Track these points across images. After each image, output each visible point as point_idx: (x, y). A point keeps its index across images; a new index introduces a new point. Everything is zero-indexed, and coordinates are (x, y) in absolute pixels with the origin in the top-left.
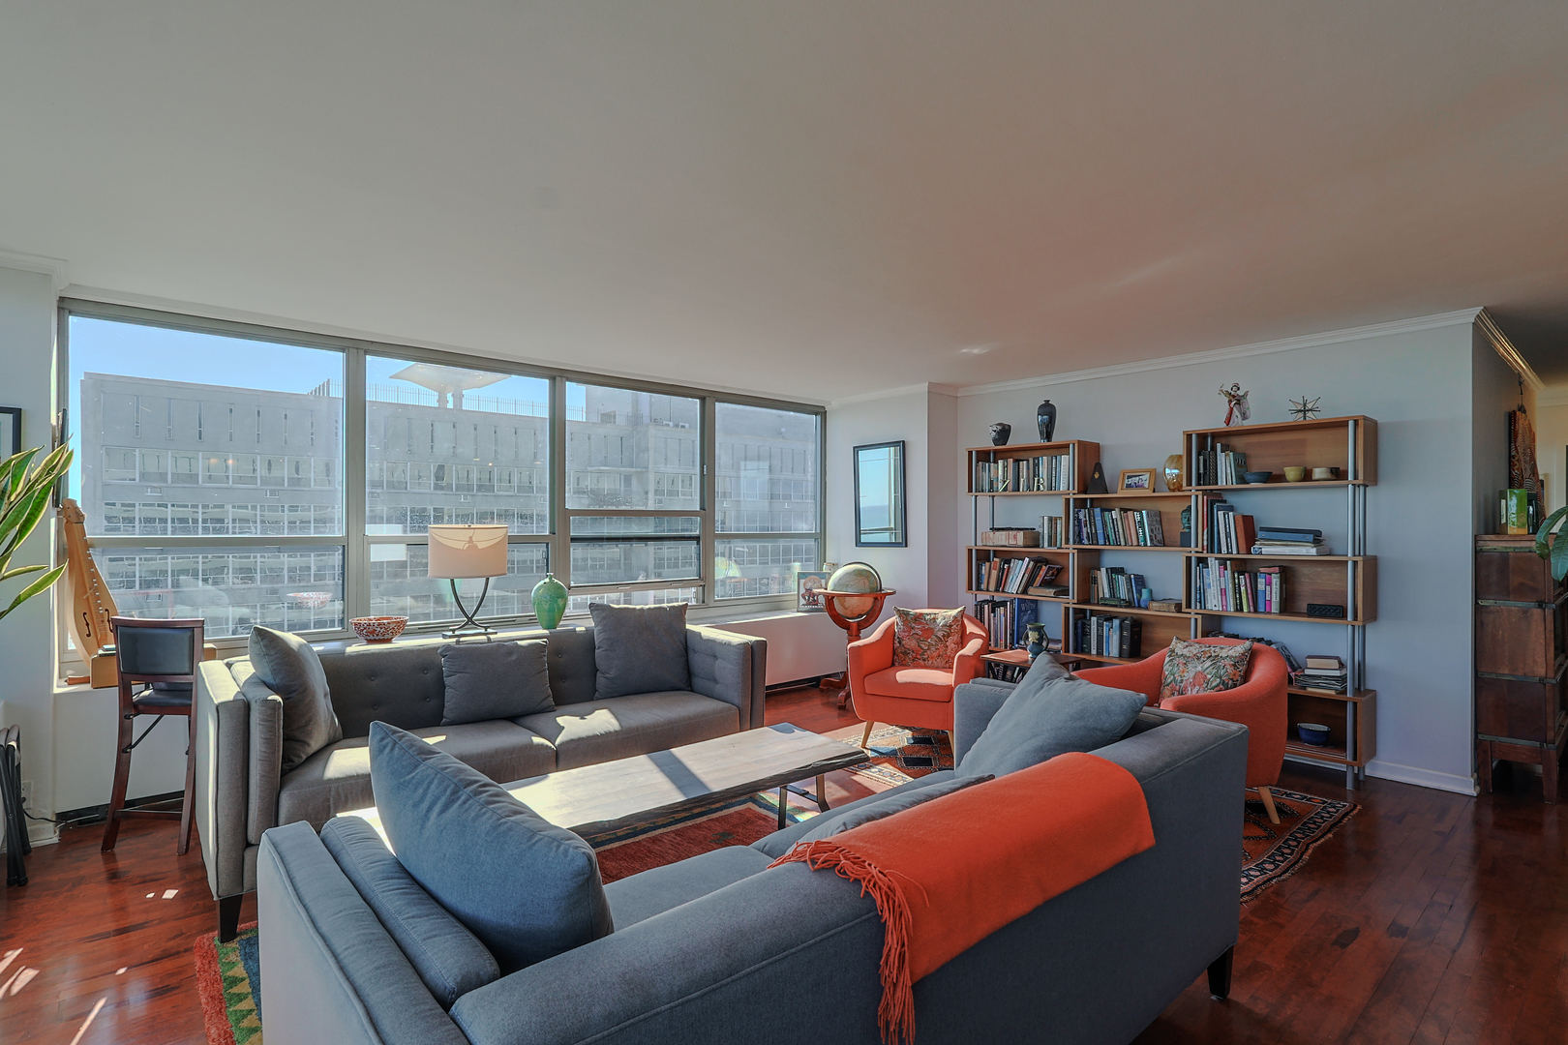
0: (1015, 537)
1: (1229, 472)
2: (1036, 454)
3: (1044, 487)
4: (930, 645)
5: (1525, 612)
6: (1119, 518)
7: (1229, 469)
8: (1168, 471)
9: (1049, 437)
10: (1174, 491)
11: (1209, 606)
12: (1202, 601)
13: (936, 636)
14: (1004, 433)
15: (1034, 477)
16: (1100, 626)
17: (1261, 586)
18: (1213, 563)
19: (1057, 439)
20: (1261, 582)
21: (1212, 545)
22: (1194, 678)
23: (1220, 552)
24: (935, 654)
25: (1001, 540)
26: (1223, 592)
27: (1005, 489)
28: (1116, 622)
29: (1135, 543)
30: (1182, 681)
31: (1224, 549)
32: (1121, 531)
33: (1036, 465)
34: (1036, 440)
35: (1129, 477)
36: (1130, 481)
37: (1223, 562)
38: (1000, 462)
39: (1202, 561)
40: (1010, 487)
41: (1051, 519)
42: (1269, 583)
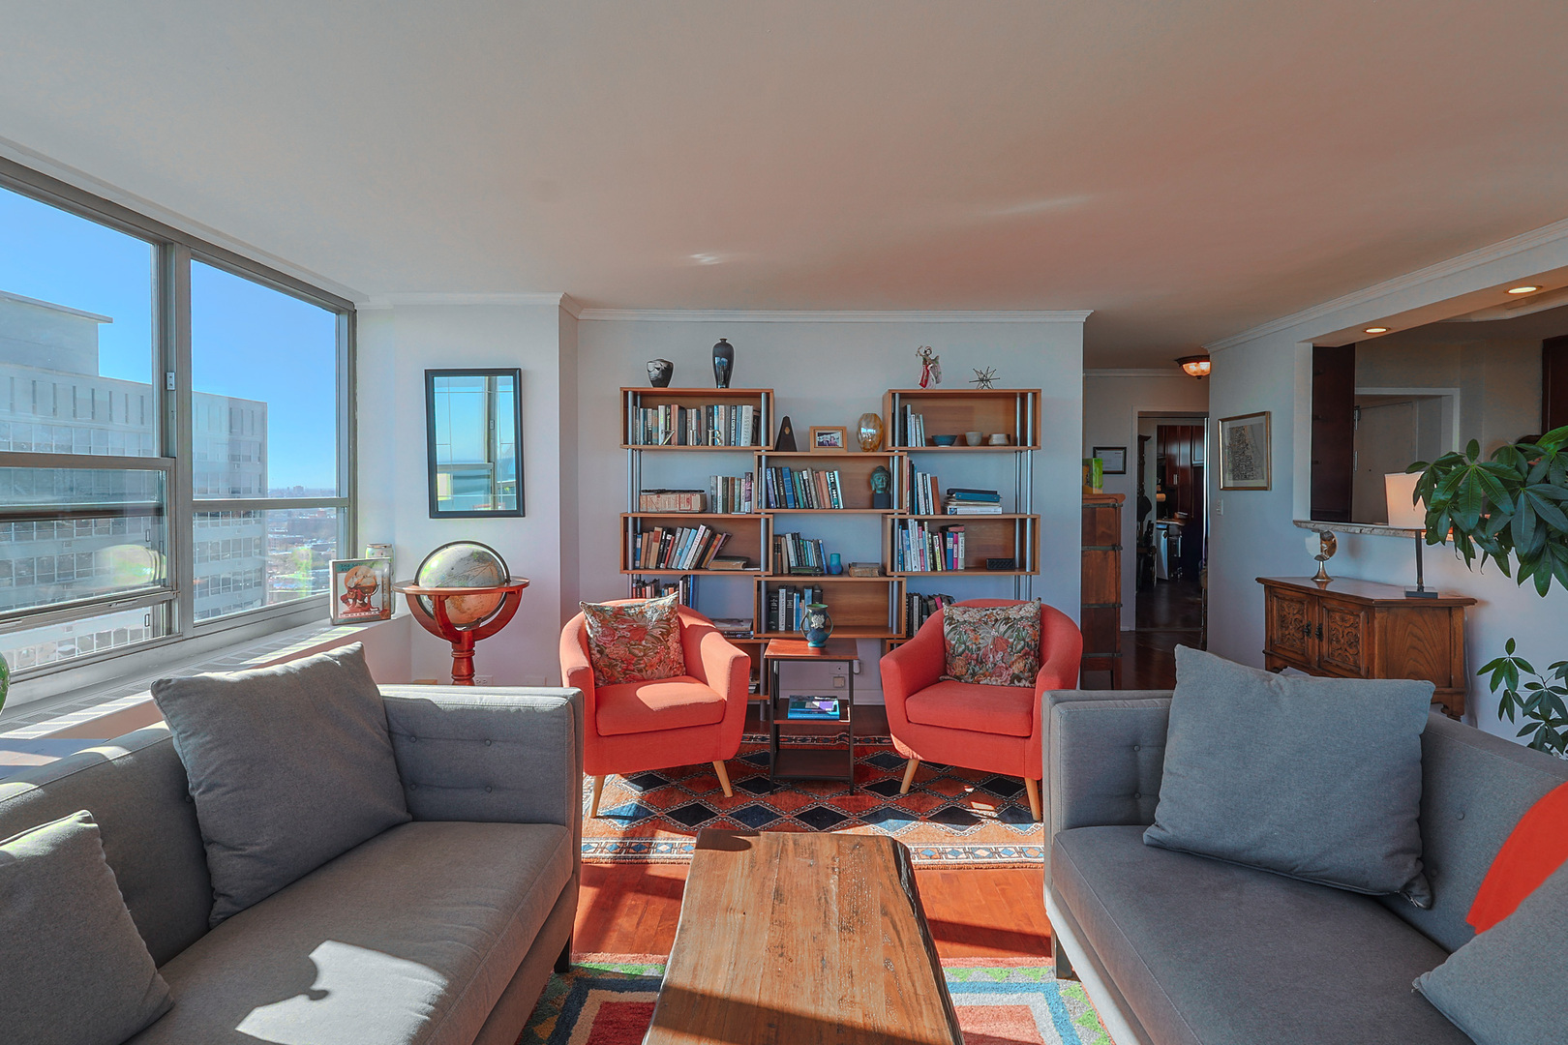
0: (689, 501)
1: (918, 434)
2: (711, 401)
3: (721, 441)
4: (646, 649)
5: (1105, 553)
6: (811, 479)
7: (918, 430)
8: (863, 430)
9: (726, 382)
10: (868, 450)
11: (908, 568)
12: (903, 563)
13: (652, 636)
14: (667, 372)
15: (708, 428)
16: (789, 598)
17: (949, 546)
18: (912, 524)
19: (735, 385)
20: (950, 540)
21: (914, 508)
22: (994, 645)
23: (918, 513)
24: (656, 660)
25: (668, 504)
26: (922, 553)
27: (669, 443)
28: (808, 593)
29: (828, 506)
30: (979, 649)
31: (923, 511)
32: (813, 493)
33: (710, 415)
34: (710, 384)
35: (820, 435)
36: (821, 439)
37: (920, 523)
38: (661, 408)
39: (904, 524)
40: (675, 440)
41: (726, 480)
42: (956, 542)
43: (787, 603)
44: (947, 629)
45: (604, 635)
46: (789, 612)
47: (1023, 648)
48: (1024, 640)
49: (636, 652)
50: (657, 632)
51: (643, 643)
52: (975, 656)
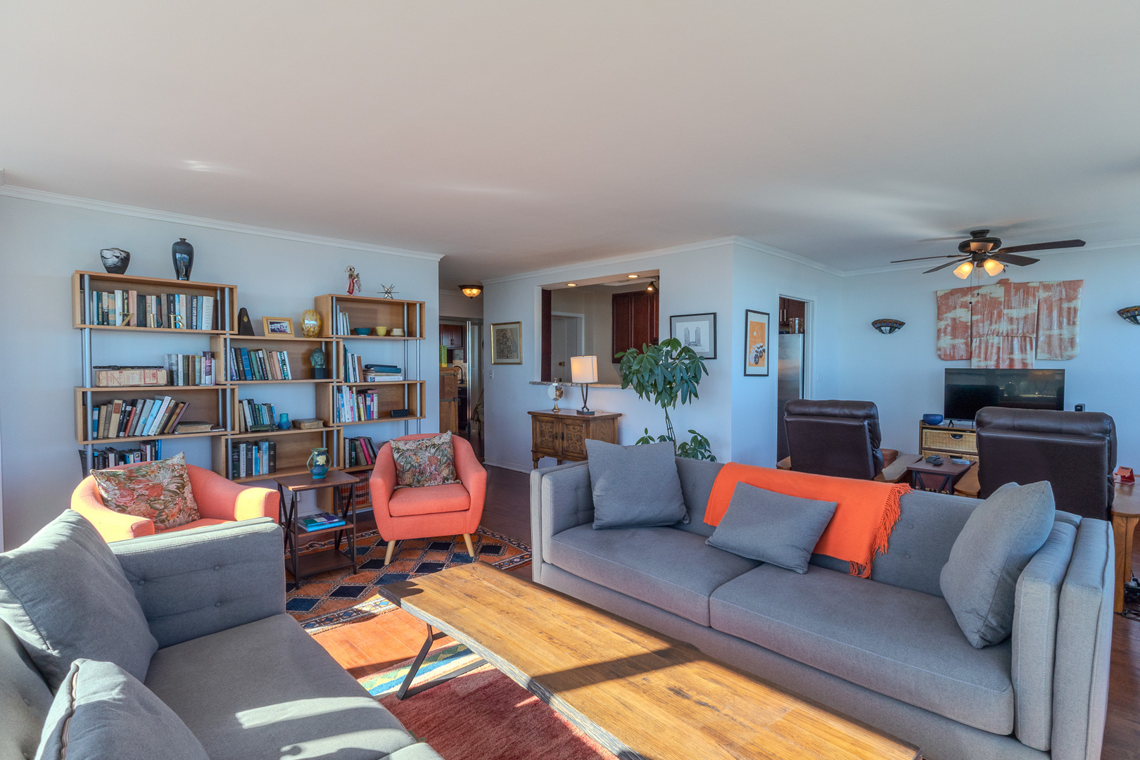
0: (154, 376)
1: (345, 326)
2: (171, 290)
3: (183, 325)
4: (165, 502)
6: (266, 357)
7: (345, 324)
8: (306, 322)
9: (187, 276)
10: (310, 336)
11: (343, 420)
12: (339, 417)
13: (169, 491)
14: (125, 261)
15: (169, 312)
16: (249, 450)
17: (368, 403)
18: (345, 389)
19: (195, 279)
20: (368, 399)
21: (346, 379)
23: (349, 382)
24: (176, 510)
25: (133, 379)
26: (352, 408)
27: (128, 324)
28: (265, 446)
29: (280, 377)
31: (352, 379)
32: (268, 368)
33: (171, 302)
34: (171, 277)
35: (271, 323)
36: (273, 327)
37: (350, 388)
38: (118, 294)
39: (339, 390)
40: (134, 321)
41: (186, 358)
42: (372, 400)
43: (247, 454)
44: (396, 456)
45: (122, 496)
46: (249, 462)
47: (447, 461)
48: (446, 456)
49: (157, 506)
50: (173, 487)
51: (162, 497)
52: (418, 470)
